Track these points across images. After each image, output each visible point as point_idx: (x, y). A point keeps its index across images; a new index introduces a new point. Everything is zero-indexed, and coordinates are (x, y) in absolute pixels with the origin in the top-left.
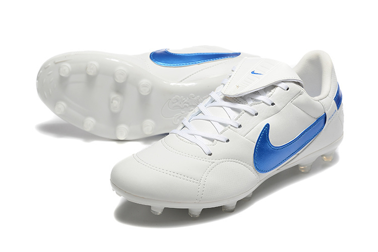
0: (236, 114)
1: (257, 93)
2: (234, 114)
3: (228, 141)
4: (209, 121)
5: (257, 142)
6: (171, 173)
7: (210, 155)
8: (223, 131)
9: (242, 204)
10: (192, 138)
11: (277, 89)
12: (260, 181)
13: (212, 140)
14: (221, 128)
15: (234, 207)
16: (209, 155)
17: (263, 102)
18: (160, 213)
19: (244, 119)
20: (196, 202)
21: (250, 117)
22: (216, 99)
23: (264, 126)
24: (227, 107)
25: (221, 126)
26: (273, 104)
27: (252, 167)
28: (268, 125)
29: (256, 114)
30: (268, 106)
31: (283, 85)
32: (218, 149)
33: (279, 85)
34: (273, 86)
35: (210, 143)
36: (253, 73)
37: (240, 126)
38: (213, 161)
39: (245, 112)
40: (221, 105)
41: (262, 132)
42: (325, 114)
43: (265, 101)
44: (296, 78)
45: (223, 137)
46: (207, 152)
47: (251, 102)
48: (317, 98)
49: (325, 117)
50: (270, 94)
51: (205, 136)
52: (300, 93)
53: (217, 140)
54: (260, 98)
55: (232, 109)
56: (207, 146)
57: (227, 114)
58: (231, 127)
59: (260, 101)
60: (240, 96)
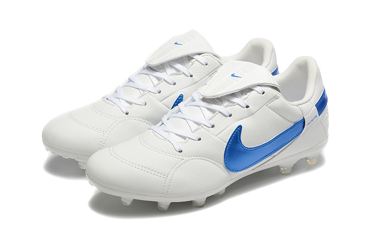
0: (210, 114)
1: (233, 95)
2: (209, 114)
3: (200, 139)
4: (185, 119)
5: (228, 143)
6: (140, 167)
7: (181, 152)
8: (196, 130)
9: (212, 200)
10: (166, 135)
11: (253, 92)
12: (232, 179)
13: (185, 138)
14: (195, 126)
15: (204, 203)
16: (179, 152)
17: (238, 104)
18: (129, 203)
19: (218, 119)
20: (162, 195)
21: (224, 117)
22: (195, 99)
23: (236, 127)
24: (204, 107)
25: (195, 125)
26: (247, 107)
27: (222, 166)
28: (240, 127)
29: (230, 116)
30: (243, 109)
31: (259, 89)
32: (189, 147)
33: (254, 89)
34: (249, 89)
35: (183, 140)
36: (233, 75)
37: (213, 126)
38: (183, 158)
39: (220, 113)
40: (199, 105)
41: (234, 133)
42: (304, 119)
43: (240, 104)
44: (273, 83)
45: (195, 136)
46: (178, 149)
47: (226, 104)
48: (295, 103)
49: (304, 121)
50: (245, 96)
51: (178, 134)
52: (276, 98)
53: (189, 138)
54: (235, 100)
55: (208, 109)
56: (178, 143)
57: (203, 114)
58: (204, 126)
59: (235, 103)
60: (217, 97)
